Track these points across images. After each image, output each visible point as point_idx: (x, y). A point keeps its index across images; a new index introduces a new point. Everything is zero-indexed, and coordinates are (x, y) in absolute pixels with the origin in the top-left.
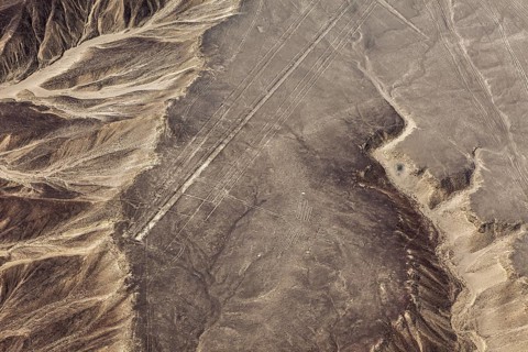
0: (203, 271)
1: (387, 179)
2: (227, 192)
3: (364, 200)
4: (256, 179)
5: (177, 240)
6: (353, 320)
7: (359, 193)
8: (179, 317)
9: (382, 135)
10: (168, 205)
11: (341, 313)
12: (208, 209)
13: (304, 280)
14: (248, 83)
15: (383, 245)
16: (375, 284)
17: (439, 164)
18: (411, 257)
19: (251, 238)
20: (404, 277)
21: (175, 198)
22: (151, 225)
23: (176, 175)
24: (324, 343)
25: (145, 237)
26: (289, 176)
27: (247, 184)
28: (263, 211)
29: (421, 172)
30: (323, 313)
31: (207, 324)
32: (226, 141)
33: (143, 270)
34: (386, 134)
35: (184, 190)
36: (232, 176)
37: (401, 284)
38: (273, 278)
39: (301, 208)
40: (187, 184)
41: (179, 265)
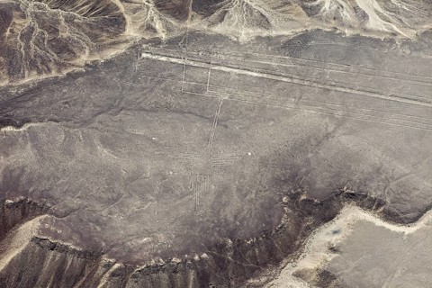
0: (123, 104)
2: (226, 98)
3: (262, 205)
4: (253, 115)
5: (152, 80)
6: (97, 222)
7: (272, 198)
8: (67, 103)
10: (192, 63)
11: (104, 213)
12: (199, 90)
13: (135, 176)
14: (396, 77)
15: (204, 230)
16: (149, 233)
17: (353, 265)
18: (197, 258)
19: (174, 128)
20: (166, 256)
21: (203, 65)
22: (164, 59)
23: (232, 58)
24: (65, 206)
25: (147, 59)
26: (269, 139)
27: (243, 109)
28: (212, 130)
29: (333, 250)
30: (99, 199)
31: (65, 123)
32: (295, 81)
33: (108, 68)
34: (382, 209)
35: (216, 68)
36: (247, 97)
37: (155, 255)
38: (129, 154)
39: (227, 155)
40: (223, 68)
41: (123, 88)
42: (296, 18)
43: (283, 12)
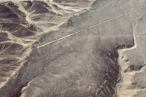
0: (47, 62)
1: (117, 59)
2: (69, 45)
3: (104, 62)
4: (79, 44)
5: (47, 52)
6: (75, 92)
7: (104, 59)
8: (32, 71)
9: (124, 46)
10: (52, 42)
11: (74, 89)
12: (61, 47)
13: (71, 76)
14: (98, 18)
15: (99, 76)
16: (89, 85)
17: (134, 61)
18: (105, 83)
19: (66, 59)
20: (98, 87)
21: (55, 41)
22: (44, 45)
23: (60, 35)
24: (63, 94)
25: (40, 48)
26: (89, 47)
27: (76, 45)
28: (74, 53)
29: (127, 61)
30: (69, 87)
31: (38, 76)
32: (79, 31)
33: (32, 56)
34: (126, 46)
35: (59, 39)
36: (74, 41)
37: (96, 89)
38: (63, 72)
39: (85, 57)
40: (60, 39)
41: (42, 58)
42: (59, 19)
43: (53, 20)
